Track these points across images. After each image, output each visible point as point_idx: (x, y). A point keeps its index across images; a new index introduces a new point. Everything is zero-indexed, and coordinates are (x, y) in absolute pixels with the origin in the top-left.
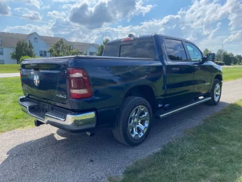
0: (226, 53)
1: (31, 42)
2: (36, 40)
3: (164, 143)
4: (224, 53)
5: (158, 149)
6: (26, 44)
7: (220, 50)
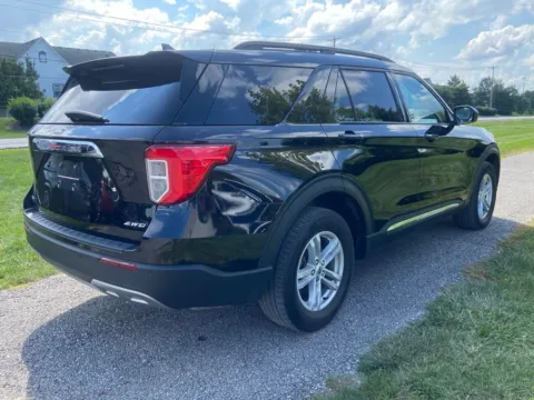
1: (32, 61)
2: (43, 57)
3: (427, 301)
4: (497, 86)
5: (420, 315)
6: (20, 69)
7: (485, 80)
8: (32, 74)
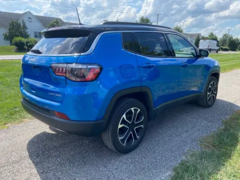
0: (232, 38)
1: (25, 21)
2: (30, 20)
7: (225, 35)
8: (25, 27)
